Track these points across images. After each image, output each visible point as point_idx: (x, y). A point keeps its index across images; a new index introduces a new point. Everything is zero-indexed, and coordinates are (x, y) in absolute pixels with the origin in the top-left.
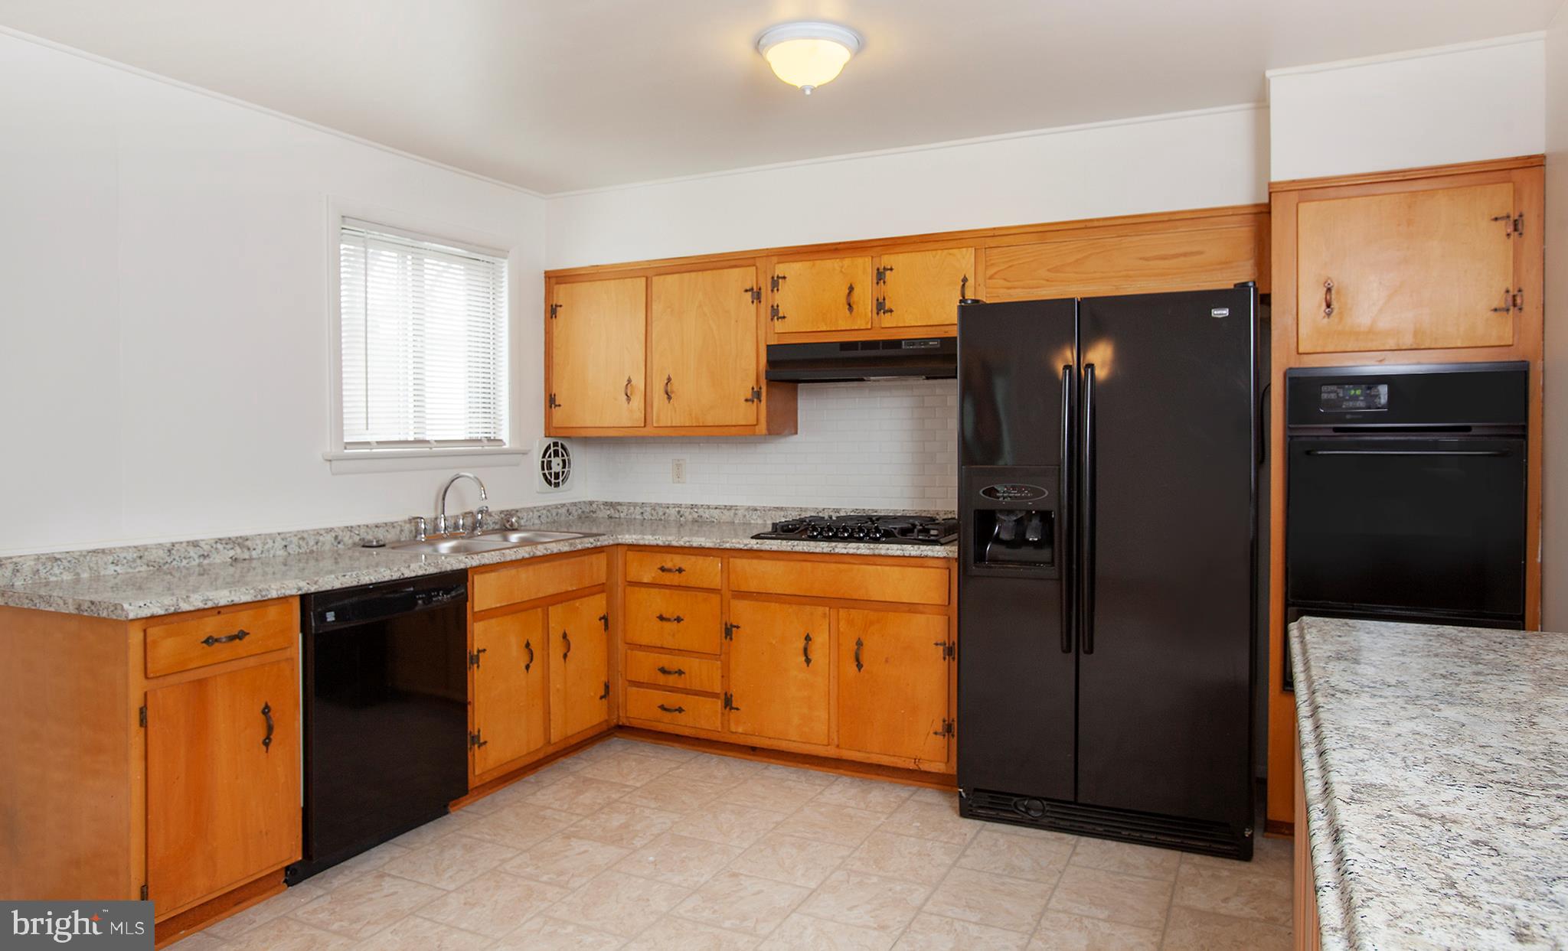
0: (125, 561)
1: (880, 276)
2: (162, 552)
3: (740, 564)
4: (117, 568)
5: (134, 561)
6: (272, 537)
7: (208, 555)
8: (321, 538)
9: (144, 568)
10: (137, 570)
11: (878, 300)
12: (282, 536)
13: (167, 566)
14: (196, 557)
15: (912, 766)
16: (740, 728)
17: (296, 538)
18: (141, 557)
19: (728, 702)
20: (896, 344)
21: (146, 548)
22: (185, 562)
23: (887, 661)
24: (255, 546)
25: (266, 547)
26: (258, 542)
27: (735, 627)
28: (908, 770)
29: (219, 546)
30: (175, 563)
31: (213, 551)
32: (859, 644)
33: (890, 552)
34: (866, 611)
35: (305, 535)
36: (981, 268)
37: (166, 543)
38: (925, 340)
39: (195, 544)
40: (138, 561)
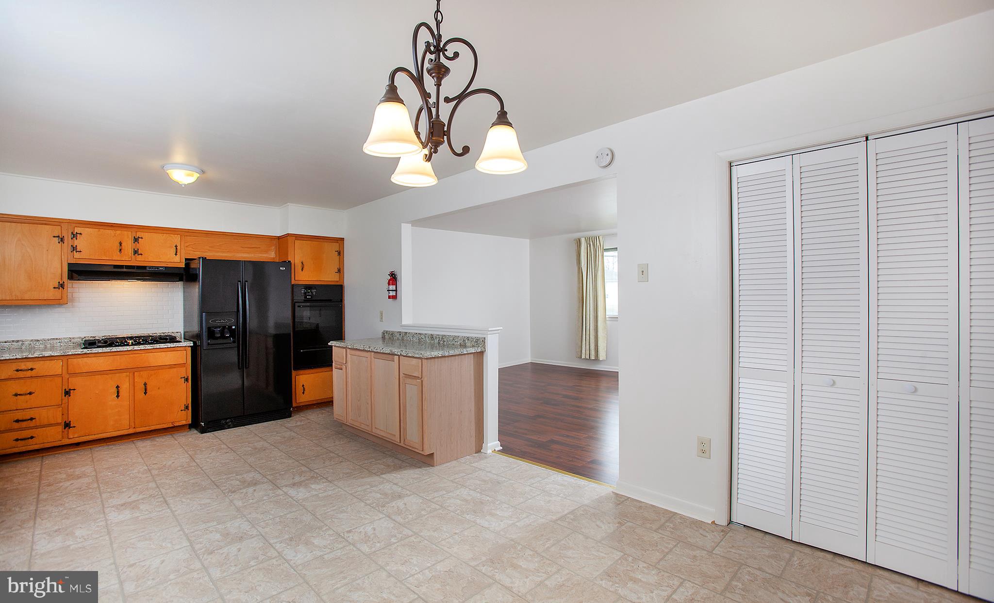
1: (136, 240)
3: (75, 361)
11: (134, 249)
15: (172, 426)
16: (74, 436)
19: (67, 425)
20: (144, 267)
23: (159, 388)
27: (72, 390)
28: (172, 427)
32: (145, 384)
33: (161, 347)
34: (148, 371)
36: (182, 243)
38: (158, 267)
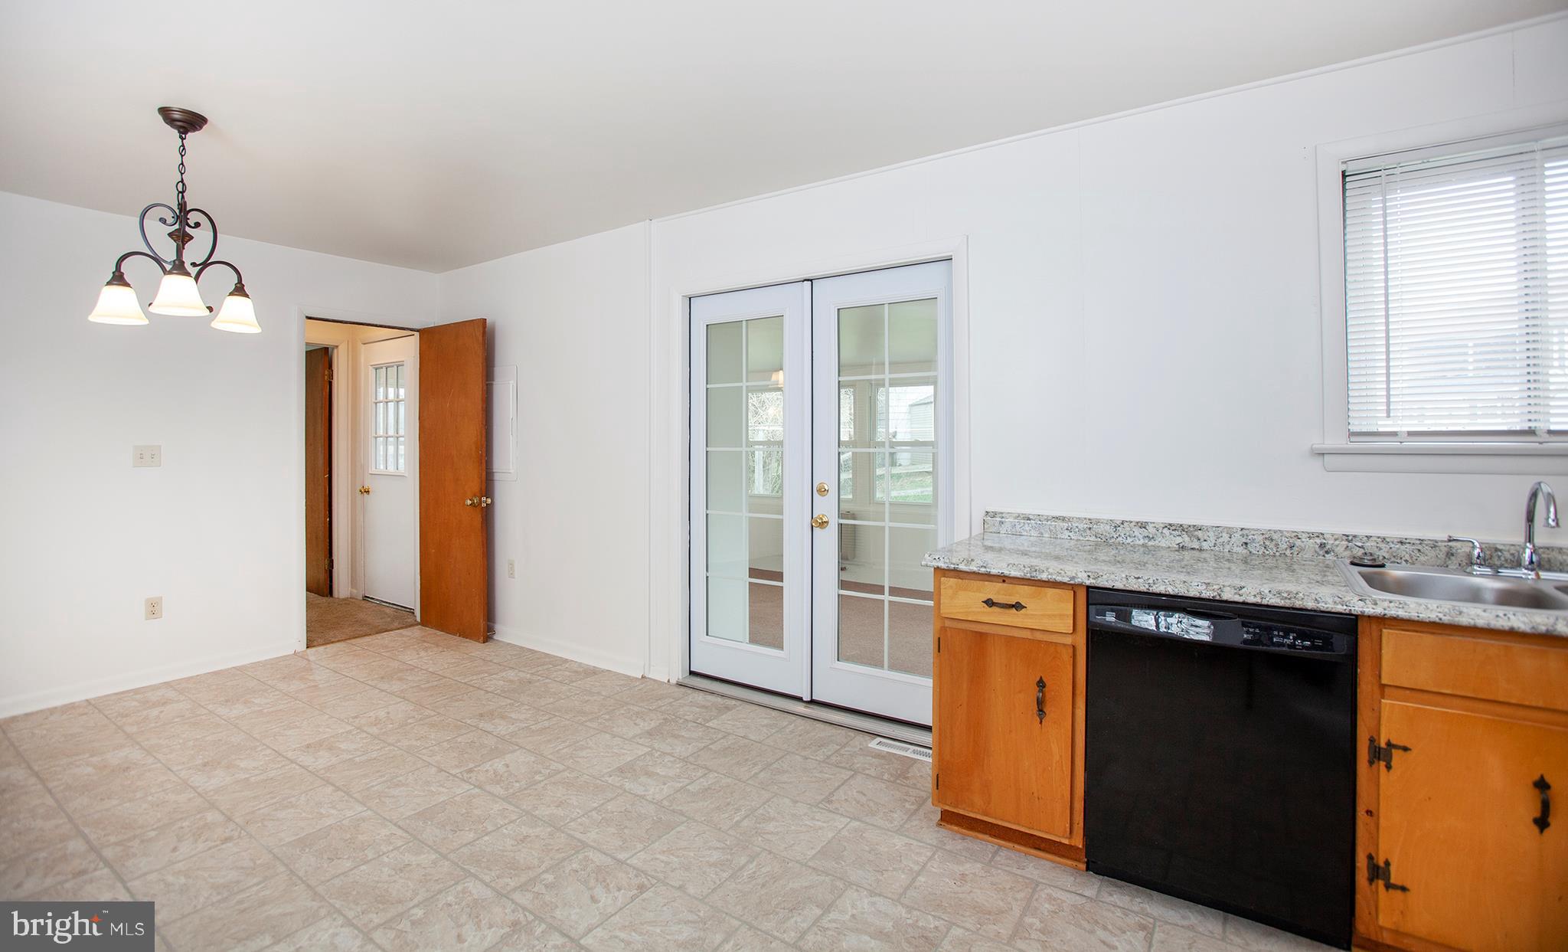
0: (1077, 530)
2: (1109, 527)
4: (1070, 534)
5: (1085, 531)
6: (1230, 532)
7: (1153, 538)
8: (1298, 543)
9: (1093, 538)
10: (1087, 539)
12: (1245, 532)
13: (1113, 540)
14: (1141, 537)
17: (1261, 537)
18: (1090, 529)
21: (1098, 522)
22: (1129, 540)
24: (1206, 538)
25: (1221, 540)
26: (1211, 534)
29: (1166, 531)
30: (1120, 539)
31: (1159, 535)
35: (1275, 537)
37: (1118, 520)
39: (1143, 525)
40: (1088, 531)
